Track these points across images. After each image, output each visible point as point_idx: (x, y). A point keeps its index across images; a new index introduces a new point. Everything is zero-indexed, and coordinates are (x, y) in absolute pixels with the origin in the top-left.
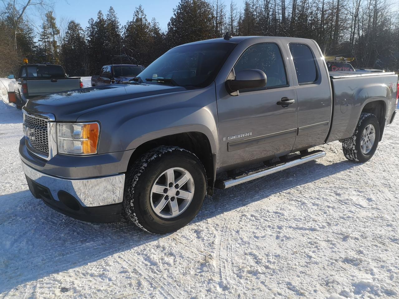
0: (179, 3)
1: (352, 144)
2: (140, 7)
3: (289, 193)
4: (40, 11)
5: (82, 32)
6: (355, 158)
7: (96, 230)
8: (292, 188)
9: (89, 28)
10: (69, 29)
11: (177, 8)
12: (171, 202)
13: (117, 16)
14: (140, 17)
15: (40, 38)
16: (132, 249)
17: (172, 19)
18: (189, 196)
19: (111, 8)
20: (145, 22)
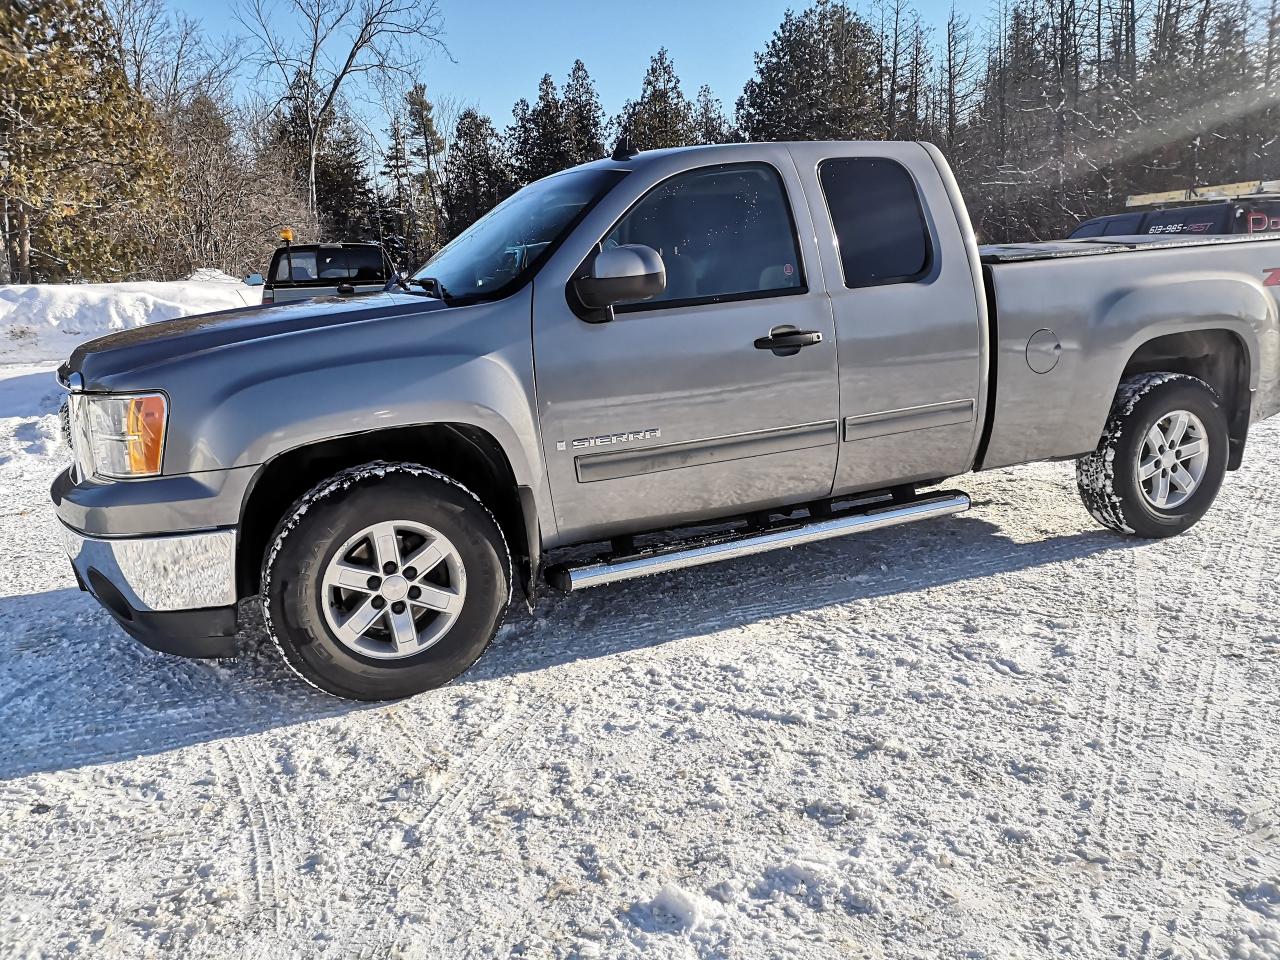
0: (775, 33)
1: (1102, 476)
2: (662, 55)
3: (819, 619)
4: (381, 87)
5: (497, 144)
6: (1121, 523)
7: (218, 680)
8: (842, 603)
9: (514, 129)
10: (459, 137)
11: (766, 50)
12: (392, 615)
13: (594, 87)
14: (660, 85)
15: (386, 166)
16: (265, 733)
17: (750, 87)
18: (450, 604)
19: (579, 66)
20: (675, 101)
